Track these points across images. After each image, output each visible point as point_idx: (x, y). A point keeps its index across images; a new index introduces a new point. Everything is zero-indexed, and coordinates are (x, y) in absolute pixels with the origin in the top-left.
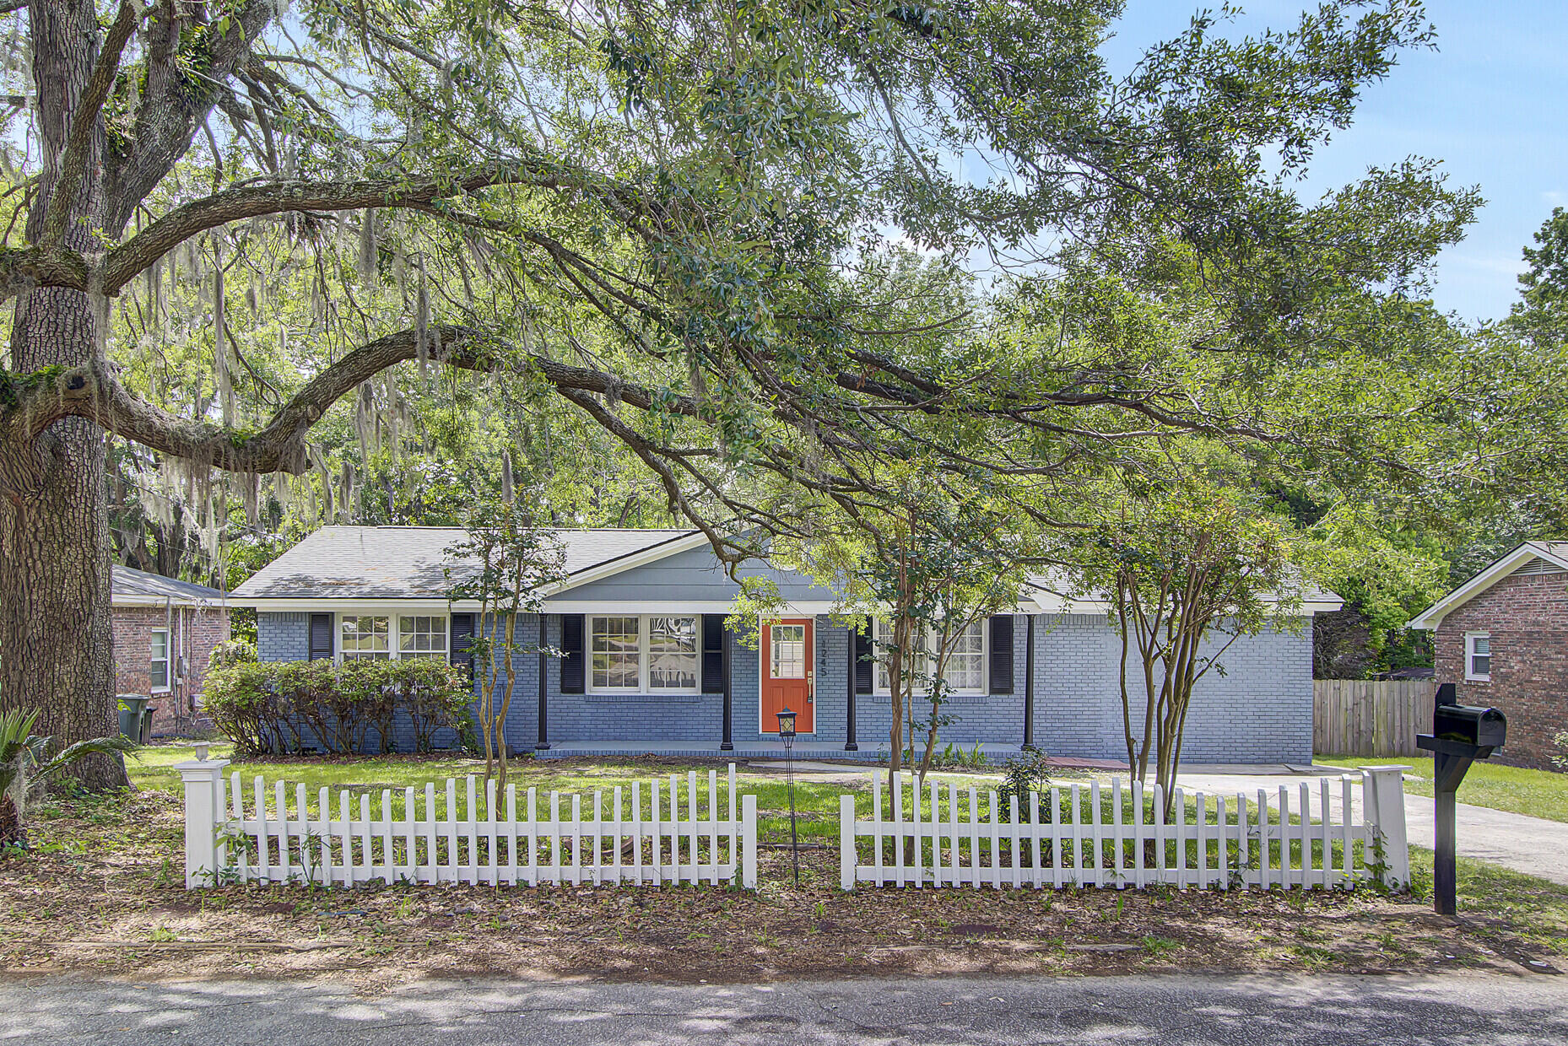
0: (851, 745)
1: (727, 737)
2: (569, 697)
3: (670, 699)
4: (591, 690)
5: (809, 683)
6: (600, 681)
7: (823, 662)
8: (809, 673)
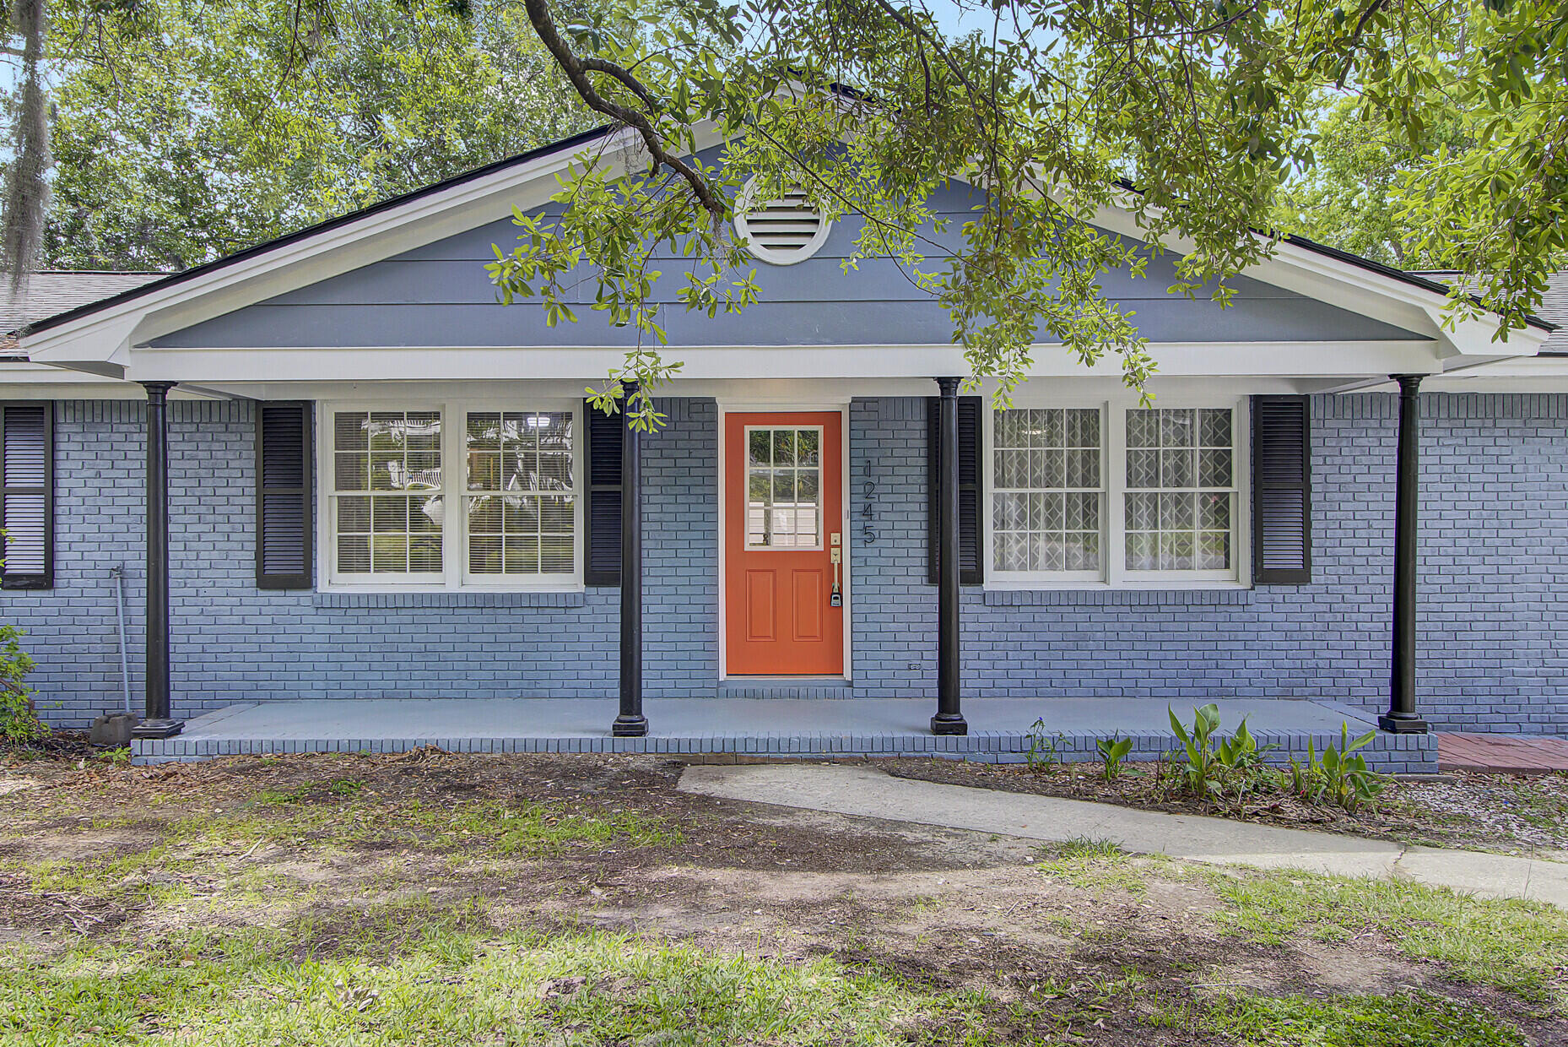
0: (948, 721)
1: (630, 699)
2: (276, 597)
3: (512, 602)
4: (329, 578)
5: (835, 560)
6: (352, 558)
7: (867, 512)
8: (835, 537)
